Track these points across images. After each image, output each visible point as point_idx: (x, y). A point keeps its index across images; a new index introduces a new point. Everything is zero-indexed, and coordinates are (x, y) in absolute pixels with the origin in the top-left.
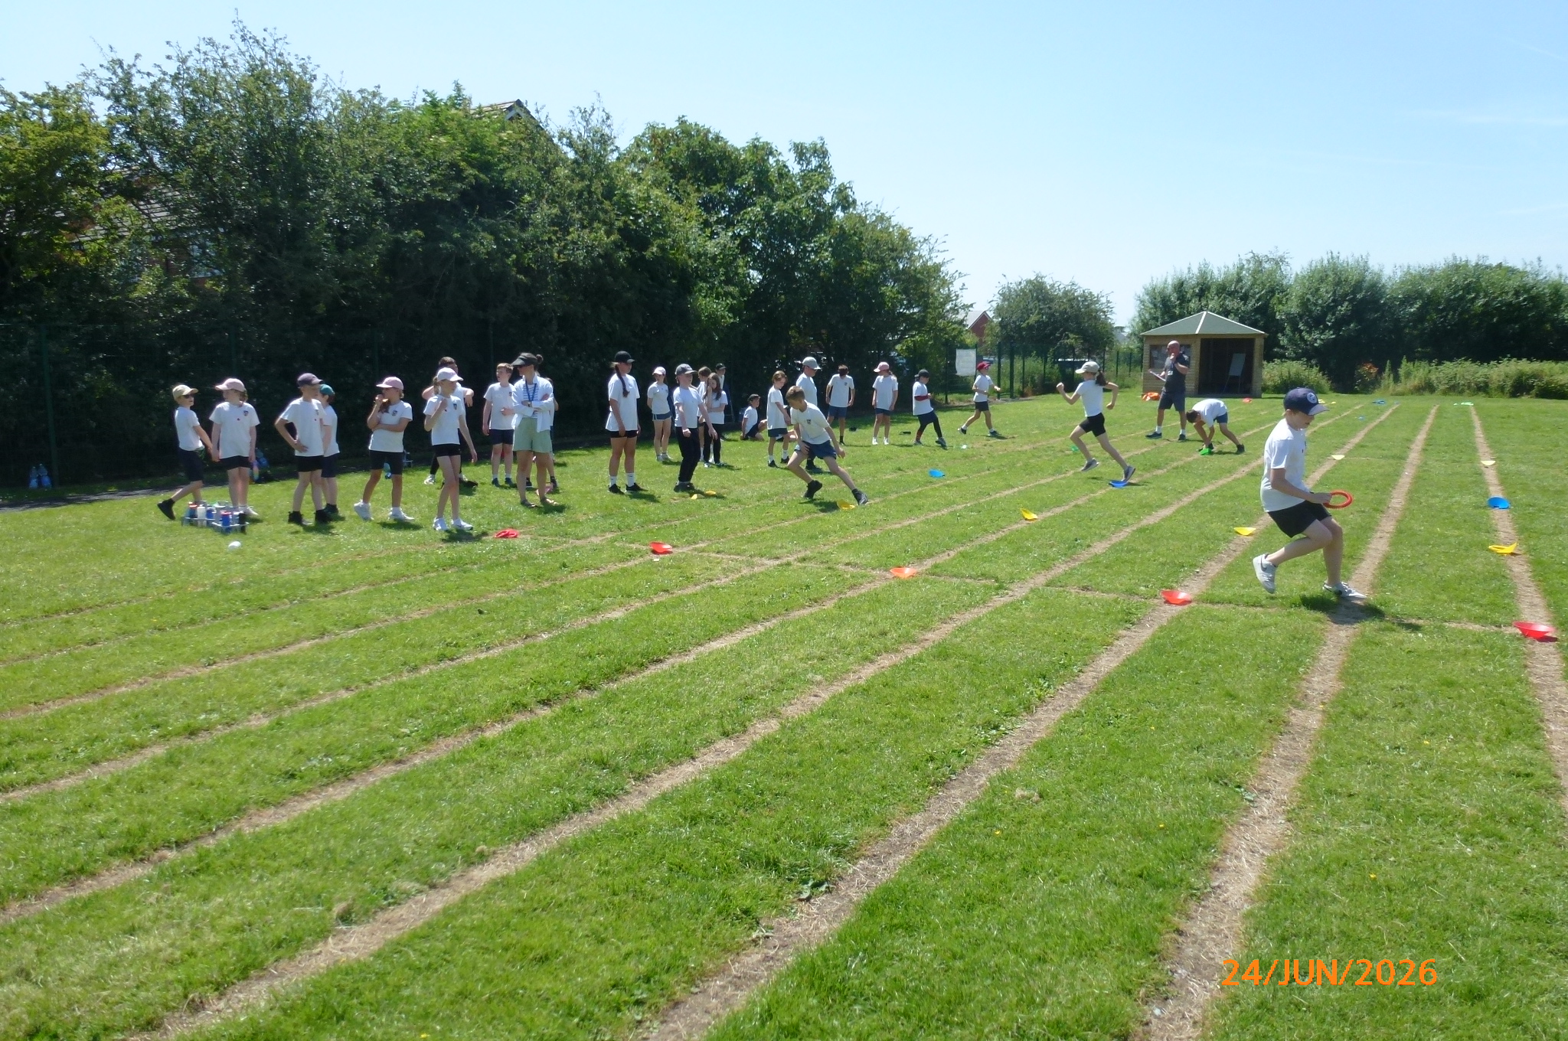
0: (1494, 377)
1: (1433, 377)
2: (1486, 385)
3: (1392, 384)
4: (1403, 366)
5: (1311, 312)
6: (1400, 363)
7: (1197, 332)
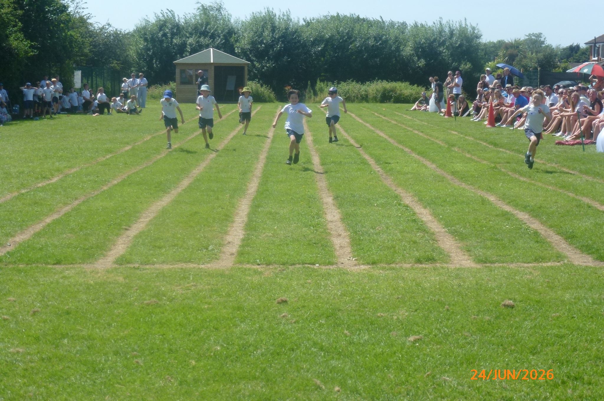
0: (371, 91)
2: (367, 96)
3: (313, 96)
4: (318, 85)
5: (259, 48)
6: (316, 83)
7: (212, 62)
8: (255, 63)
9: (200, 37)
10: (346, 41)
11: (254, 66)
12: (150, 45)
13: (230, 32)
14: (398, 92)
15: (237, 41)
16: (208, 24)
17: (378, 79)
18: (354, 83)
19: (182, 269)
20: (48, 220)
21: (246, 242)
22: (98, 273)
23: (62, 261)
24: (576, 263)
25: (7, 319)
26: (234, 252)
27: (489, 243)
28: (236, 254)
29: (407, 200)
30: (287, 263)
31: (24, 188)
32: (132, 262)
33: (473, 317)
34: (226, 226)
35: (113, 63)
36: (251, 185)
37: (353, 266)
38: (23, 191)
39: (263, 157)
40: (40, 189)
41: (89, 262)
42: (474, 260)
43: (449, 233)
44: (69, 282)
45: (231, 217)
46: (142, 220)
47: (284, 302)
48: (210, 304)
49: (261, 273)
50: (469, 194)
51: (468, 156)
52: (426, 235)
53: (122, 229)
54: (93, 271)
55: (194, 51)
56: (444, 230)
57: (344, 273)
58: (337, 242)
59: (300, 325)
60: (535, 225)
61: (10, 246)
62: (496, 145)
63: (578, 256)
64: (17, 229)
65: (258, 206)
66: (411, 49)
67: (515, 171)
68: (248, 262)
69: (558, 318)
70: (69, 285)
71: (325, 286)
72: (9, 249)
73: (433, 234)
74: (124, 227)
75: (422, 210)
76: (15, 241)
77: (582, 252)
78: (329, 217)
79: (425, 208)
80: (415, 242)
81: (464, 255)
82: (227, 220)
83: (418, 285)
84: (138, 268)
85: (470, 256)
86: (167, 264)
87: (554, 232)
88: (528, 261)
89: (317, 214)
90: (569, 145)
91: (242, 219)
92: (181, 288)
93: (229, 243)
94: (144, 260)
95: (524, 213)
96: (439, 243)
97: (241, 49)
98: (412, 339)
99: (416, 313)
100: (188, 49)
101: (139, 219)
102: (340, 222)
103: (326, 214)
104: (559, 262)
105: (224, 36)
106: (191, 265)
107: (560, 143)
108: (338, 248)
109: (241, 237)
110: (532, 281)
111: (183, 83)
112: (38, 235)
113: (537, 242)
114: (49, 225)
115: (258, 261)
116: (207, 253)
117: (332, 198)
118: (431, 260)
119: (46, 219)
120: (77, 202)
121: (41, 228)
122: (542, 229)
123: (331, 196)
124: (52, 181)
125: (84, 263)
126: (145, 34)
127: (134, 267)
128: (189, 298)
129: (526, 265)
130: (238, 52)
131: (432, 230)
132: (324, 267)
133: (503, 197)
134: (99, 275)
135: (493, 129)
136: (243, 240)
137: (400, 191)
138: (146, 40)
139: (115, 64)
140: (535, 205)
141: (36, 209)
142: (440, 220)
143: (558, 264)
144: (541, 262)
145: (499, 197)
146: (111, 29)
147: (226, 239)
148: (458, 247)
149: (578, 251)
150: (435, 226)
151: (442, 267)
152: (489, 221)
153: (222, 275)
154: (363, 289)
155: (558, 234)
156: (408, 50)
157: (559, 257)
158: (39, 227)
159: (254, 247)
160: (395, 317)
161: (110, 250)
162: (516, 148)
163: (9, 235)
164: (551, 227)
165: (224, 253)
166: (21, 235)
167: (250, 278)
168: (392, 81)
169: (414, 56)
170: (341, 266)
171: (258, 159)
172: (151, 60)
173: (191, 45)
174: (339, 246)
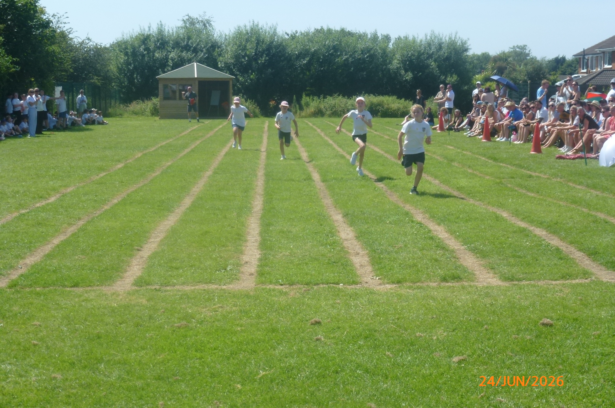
1: (322, 106)
3: (298, 111)
4: (303, 99)
5: (242, 62)
6: (301, 97)
7: (196, 77)
8: (238, 77)
9: (182, 52)
10: (332, 55)
11: (238, 80)
12: (131, 60)
13: (214, 46)
14: (386, 106)
15: (220, 55)
16: (189, 38)
17: (365, 93)
18: (340, 97)
19: (204, 290)
20: (56, 241)
21: (264, 262)
22: (118, 295)
23: (80, 283)
24: (605, 280)
25: (37, 345)
26: (253, 272)
27: (512, 260)
28: (256, 274)
29: (419, 217)
30: (310, 282)
31: (23, 208)
32: (151, 284)
33: (514, 336)
34: (241, 246)
35: (93, 79)
36: (256, 203)
37: (378, 285)
38: (23, 211)
39: (261, 173)
40: (40, 209)
41: (107, 284)
42: (501, 278)
43: (469, 250)
44: (92, 305)
45: (243, 236)
46: (152, 240)
47: (318, 323)
48: (241, 326)
49: (286, 294)
50: (481, 211)
51: (470, 171)
52: (446, 252)
53: (134, 249)
54: (114, 294)
55: (176, 66)
56: (463, 247)
57: (371, 293)
58: (356, 260)
59: (340, 347)
60: (555, 242)
61: (21, 268)
62: (495, 160)
63: (603, 272)
64: (26, 251)
65: (269, 225)
66: (398, 62)
67: (520, 186)
68: (271, 283)
69: (599, 336)
70: (92, 308)
71: (356, 306)
72: (20, 272)
73: (453, 251)
74: (136, 248)
75: (437, 226)
76: (26, 264)
77: (608, 268)
78: (343, 235)
79: (439, 224)
80: (436, 260)
81: (488, 272)
82: (240, 239)
83: (450, 304)
84: (159, 290)
85: (495, 273)
86: (188, 285)
87: (576, 249)
88: (555, 278)
89: (330, 232)
90: (570, 159)
91: (255, 238)
92: (208, 310)
93: (247, 262)
94: (163, 281)
95: (541, 230)
96: (461, 260)
97: (225, 63)
98: (455, 359)
99: (453, 333)
100: (170, 63)
101: (149, 239)
102: (355, 240)
103: (339, 232)
104: (586, 279)
105: (207, 50)
106: (213, 287)
107: (560, 158)
108: (359, 267)
109: (258, 256)
110: (563, 299)
111: (166, 98)
112: (49, 256)
113: (561, 259)
114: (58, 246)
115: (280, 281)
116: (226, 274)
117: (341, 215)
118: (456, 278)
119: (53, 240)
120: (81, 223)
121: (50, 249)
122: (562, 246)
123: (340, 214)
124: (50, 201)
125: (102, 286)
126: (126, 48)
127: (155, 289)
128: (219, 320)
129: (554, 282)
130: (221, 66)
131: (451, 248)
132: (348, 287)
133: (516, 213)
134: (121, 297)
135: (489, 144)
136: (260, 260)
137: (408, 207)
138: (126, 54)
139: (95, 80)
140: (551, 221)
141: (41, 230)
142: (457, 238)
143: (586, 281)
144: (568, 279)
145: (512, 213)
146: (91, 43)
147: (243, 259)
148: (481, 265)
149: (603, 268)
150: (453, 244)
151: (470, 286)
152: (508, 237)
153: (247, 296)
154: (395, 309)
155: (580, 250)
156: (395, 64)
157: (586, 274)
158: (48, 248)
159: (272, 267)
160: (435, 338)
161: (126, 271)
162: (517, 162)
163: (18, 257)
164: (571, 243)
165: (243, 273)
166: (32, 257)
167: (276, 299)
168: (379, 95)
169: (401, 70)
170: (366, 285)
171: (256, 175)
172: (132, 75)
173: (172, 60)
174: (360, 264)
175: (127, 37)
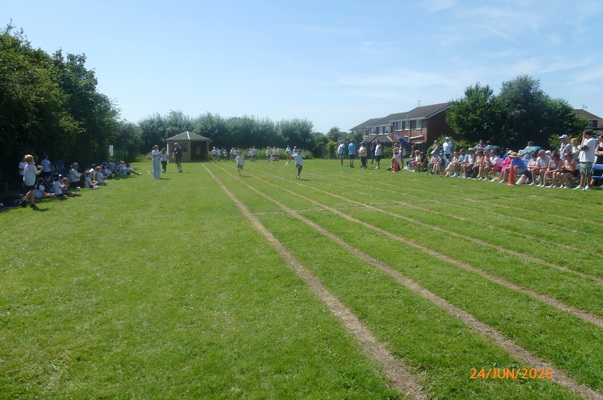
7: (190, 139)
12: (146, 132)
13: (189, 124)
16: (177, 120)
66: (281, 132)
138: (143, 129)
139: (130, 142)
169: (283, 136)
175: (142, 120)
